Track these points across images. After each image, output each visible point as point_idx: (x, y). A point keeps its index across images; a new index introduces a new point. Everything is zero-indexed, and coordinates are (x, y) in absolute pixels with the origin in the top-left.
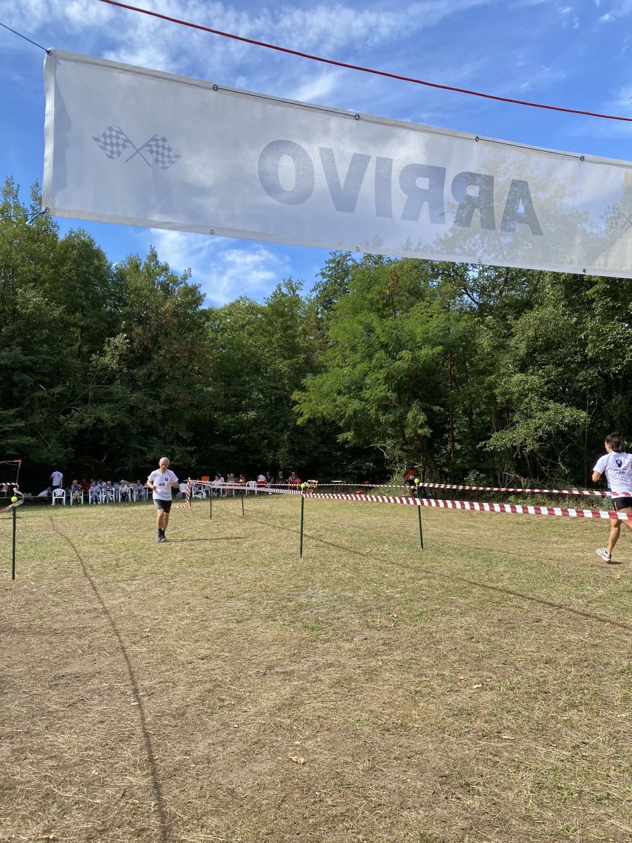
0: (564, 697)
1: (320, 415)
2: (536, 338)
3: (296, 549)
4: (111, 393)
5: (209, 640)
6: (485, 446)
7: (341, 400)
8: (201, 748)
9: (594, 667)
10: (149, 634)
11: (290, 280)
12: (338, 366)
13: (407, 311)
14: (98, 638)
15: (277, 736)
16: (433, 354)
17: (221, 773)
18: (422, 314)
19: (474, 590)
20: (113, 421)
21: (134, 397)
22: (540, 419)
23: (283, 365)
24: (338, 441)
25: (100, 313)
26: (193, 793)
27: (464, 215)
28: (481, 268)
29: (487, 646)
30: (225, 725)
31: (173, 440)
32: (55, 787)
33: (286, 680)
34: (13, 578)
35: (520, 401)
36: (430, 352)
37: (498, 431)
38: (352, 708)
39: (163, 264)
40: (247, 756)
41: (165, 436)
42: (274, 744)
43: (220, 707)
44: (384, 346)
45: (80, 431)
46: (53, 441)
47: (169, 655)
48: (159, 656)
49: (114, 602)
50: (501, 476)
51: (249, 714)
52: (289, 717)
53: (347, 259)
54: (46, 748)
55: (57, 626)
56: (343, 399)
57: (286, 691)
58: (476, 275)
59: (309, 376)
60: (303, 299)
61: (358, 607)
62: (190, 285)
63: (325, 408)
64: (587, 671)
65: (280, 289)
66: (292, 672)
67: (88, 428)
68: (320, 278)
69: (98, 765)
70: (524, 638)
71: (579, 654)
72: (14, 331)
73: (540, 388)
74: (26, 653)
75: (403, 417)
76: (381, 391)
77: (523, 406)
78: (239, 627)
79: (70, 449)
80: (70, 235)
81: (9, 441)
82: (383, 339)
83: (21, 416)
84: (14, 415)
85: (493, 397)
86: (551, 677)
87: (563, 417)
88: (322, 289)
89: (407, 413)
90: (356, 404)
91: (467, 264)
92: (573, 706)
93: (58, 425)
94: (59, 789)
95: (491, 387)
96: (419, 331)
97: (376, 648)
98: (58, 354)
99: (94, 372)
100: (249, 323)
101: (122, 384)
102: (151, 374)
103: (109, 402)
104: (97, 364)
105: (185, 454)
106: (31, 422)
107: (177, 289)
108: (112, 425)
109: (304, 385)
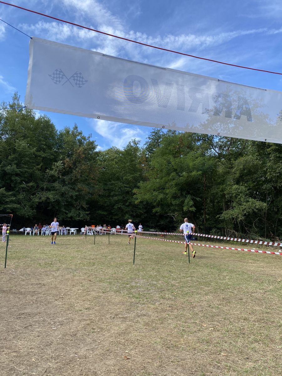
0: (252, 337)
1: (145, 199)
2: (244, 169)
3: (132, 261)
4: (54, 187)
5: (89, 300)
6: (219, 217)
7: (155, 193)
8: (83, 351)
9: (267, 323)
10: (63, 296)
11: (135, 140)
12: (154, 178)
13: (186, 155)
14: (40, 297)
15: (117, 347)
17: (91, 364)
18: (193, 156)
19: (212, 283)
20: (54, 199)
21: (63, 189)
22: (245, 205)
23: (129, 177)
24: (153, 212)
25: (51, 151)
26: (78, 373)
28: (220, 137)
29: (217, 310)
30: (95, 341)
31: (79, 209)
32: (15, 366)
33: (123, 321)
34: (5, 267)
35: (236, 197)
36: (197, 173)
37: (226, 211)
38: (153, 336)
39: (80, 131)
40: (104, 356)
41: (76, 207)
42: (116, 351)
43: (93, 332)
44: (175, 170)
45: (40, 203)
46: (27, 206)
47: (71, 306)
48: (67, 307)
49: (49, 280)
50: (227, 231)
51: (106, 336)
52: (124, 339)
53: (160, 131)
54: (13, 347)
55: (23, 290)
56: (157, 193)
57: (123, 326)
58: (218, 141)
59: (141, 182)
60: (140, 148)
61: (158, 289)
62: (91, 141)
63: (147, 196)
64: (264, 325)
65: (130, 144)
66: (126, 317)
67: (42, 201)
68: (148, 140)
69: (35, 356)
70: (235, 307)
71: (260, 316)
72: (13, 158)
73: (245, 191)
74: (8, 302)
75: (183, 202)
76: (173, 190)
77: (237, 200)
78: (103, 295)
79: (34, 210)
80: (40, 118)
81: (8, 206)
82: (175, 167)
83: (14, 195)
84: (11, 194)
85: (224, 195)
86: (246, 327)
87: (256, 205)
88: (149, 144)
89: (184, 200)
90: (161, 196)
91: (213, 136)
92: (256, 341)
93: (30, 200)
94: (17, 367)
95: (223, 190)
96: (191, 164)
97: (165, 309)
98: (32, 169)
99: (47, 177)
100: (116, 158)
101: (59, 183)
102: (72, 179)
103: (53, 190)
104: (48, 174)
105: (85, 215)
106: (18, 198)
107: (85, 142)
108: (53, 201)
109: (139, 186)
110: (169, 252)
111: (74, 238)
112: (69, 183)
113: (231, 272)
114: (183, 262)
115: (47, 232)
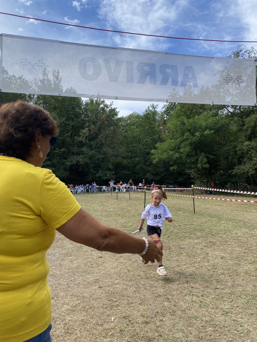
1: (162, 159)
2: (255, 126)
4: (81, 151)
6: (232, 172)
7: (171, 153)
11: (153, 104)
12: (170, 139)
16: (210, 134)
18: (205, 117)
23: (148, 139)
24: (170, 170)
25: (79, 120)
27: (224, 75)
28: (232, 97)
31: (106, 169)
35: (247, 153)
36: (209, 132)
37: (238, 165)
39: (103, 100)
44: (189, 130)
45: (71, 166)
46: (61, 169)
50: (239, 185)
53: (177, 95)
56: (172, 152)
58: (229, 100)
59: (159, 143)
60: (158, 112)
62: (113, 108)
63: (164, 156)
65: (149, 108)
67: (74, 164)
68: (165, 103)
75: (197, 160)
76: (188, 149)
77: (248, 155)
79: (68, 172)
80: (67, 90)
82: (189, 128)
83: (49, 160)
84: (47, 159)
85: (236, 151)
88: (166, 107)
89: (198, 158)
90: (177, 155)
93: (63, 164)
95: (235, 147)
96: (204, 124)
98: (63, 136)
99: (76, 143)
100: (136, 122)
101: (87, 148)
102: (98, 143)
103: (82, 154)
104: (77, 140)
105: (111, 175)
106: (53, 162)
107: (108, 110)
108: (83, 163)
109: (156, 147)
110: (180, 205)
111: (102, 195)
112: (95, 148)
113: (230, 220)
114: (189, 213)
115: (79, 191)
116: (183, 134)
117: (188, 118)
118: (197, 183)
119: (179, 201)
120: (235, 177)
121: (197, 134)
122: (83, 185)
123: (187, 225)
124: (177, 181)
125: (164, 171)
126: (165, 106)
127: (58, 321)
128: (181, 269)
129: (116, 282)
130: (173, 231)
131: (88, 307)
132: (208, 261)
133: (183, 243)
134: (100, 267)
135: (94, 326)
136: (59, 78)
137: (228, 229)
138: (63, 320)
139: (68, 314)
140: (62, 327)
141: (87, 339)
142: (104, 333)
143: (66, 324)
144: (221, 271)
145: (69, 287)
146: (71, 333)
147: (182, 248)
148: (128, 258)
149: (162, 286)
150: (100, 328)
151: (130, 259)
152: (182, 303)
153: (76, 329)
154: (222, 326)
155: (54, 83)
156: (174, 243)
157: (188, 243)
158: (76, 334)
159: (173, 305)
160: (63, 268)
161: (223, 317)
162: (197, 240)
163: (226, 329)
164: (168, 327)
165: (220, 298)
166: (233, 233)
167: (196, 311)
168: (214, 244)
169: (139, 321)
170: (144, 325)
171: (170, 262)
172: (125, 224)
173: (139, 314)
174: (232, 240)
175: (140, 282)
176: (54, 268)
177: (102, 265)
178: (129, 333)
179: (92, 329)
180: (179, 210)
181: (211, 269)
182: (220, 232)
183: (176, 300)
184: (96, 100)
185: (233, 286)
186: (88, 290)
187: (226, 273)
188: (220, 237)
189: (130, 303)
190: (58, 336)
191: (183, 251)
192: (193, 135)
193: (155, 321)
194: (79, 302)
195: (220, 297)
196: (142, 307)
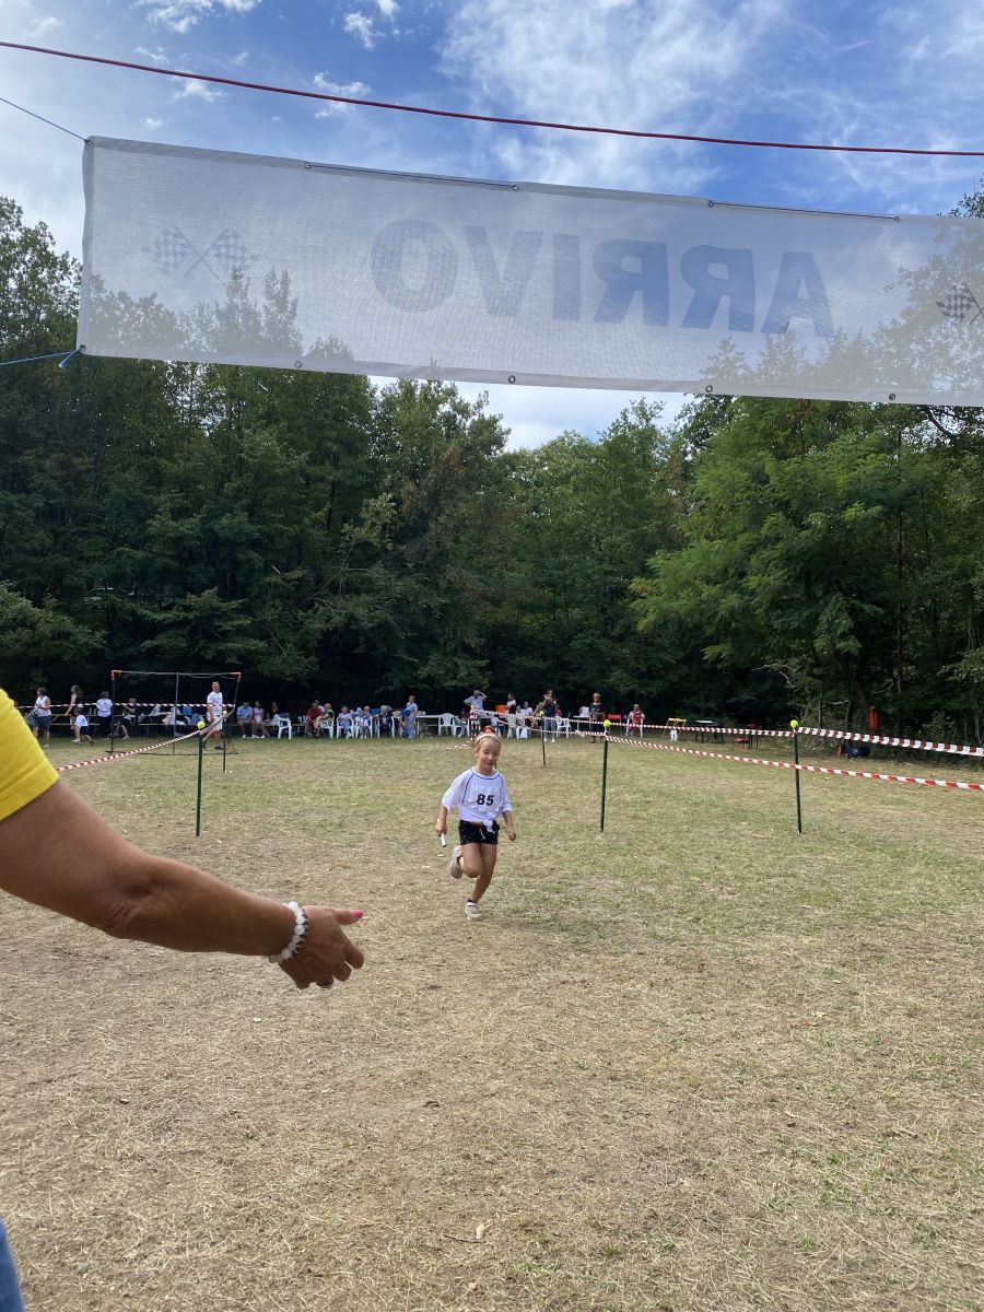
1: (674, 616)
3: (596, 820)
4: (369, 580)
6: (951, 673)
7: (709, 591)
11: (642, 403)
12: (707, 537)
16: (866, 519)
18: (849, 452)
20: (371, 620)
21: (399, 586)
23: (621, 539)
24: (705, 658)
25: (357, 462)
27: (927, 288)
31: (455, 648)
34: (198, 834)
36: (862, 515)
37: (977, 646)
39: (449, 386)
41: (445, 644)
44: (783, 505)
45: (326, 634)
46: (289, 646)
56: (715, 590)
58: (947, 387)
59: (661, 553)
60: (662, 432)
62: (487, 417)
63: (682, 604)
65: (625, 418)
67: (336, 629)
68: (691, 399)
72: (239, 489)
75: (813, 621)
76: (776, 578)
79: (312, 658)
80: (317, 348)
81: (230, 645)
82: (781, 495)
83: (246, 610)
84: (237, 608)
85: (969, 590)
88: (694, 414)
89: (818, 615)
90: (733, 600)
93: (297, 625)
95: (964, 573)
96: (841, 480)
98: (297, 522)
99: (347, 549)
100: (575, 472)
101: (386, 567)
102: (427, 551)
103: (367, 592)
104: (350, 537)
105: (473, 670)
106: (259, 619)
107: (468, 424)
108: (370, 625)
109: (652, 567)
110: (742, 796)
111: (437, 746)
112: (417, 567)
113: (943, 862)
114: (776, 828)
115: (355, 728)
116: (757, 519)
117: (782, 456)
118: (810, 712)
119: (736, 783)
120: (964, 690)
121: (816, 519)
122: (367, 708)
123: (769, 877)
124: (732, 700)
125: (679, 662)
126: (689, 409)
127: (273, 1223)
128: (748, 1049)
129: (493, 1086)
130: (715, 899)
131: (384, 1179)
132: (855, 1023)
133: (755, 946)
134: (432, 1023)
135: (408, 1254)
136: (290, 305)
137: (935, 899)
138: (290, 1220)
139: (309, 1201)
140: (288, 1251)
141: (381, 1303)
142: (447, 1283)
143: (301, 1238)
144: (907, 1067)
145: (314, 1096)
146: (320, 1276)
147: (751, 968)
148: (538, 996)
149: (670, 1112)
150: (430, 1263)
151: (546, 1001)
152: (749, 1184)
153: (339, 1258)
154: (915, 1288)
155: (270, 323)
156: (718, 945)
157: (774, 949)
158: (340, 1278)
159: (717, 1192)
160: (292, 1022)
161: (917, 1253)
162: (811, 938)
163: (929, 1298)
164: (694, 1276)
165: (906, 1176)
166: (957, 914)
167: (808, 1219)
168: (879, 954)
169: (580, 1244)
170: (600, 1263)
171: (702, 1019)
172: (526, 863)
173: (582, 1216)
174: (953, 944)
175: (585, 1093)
176: (259, 1020)
177: (438, 1016)
178: (543, 1289)
179: (399, 1264)
180: (739, 815)
181: (867, 1054)
182: (904, 910)
183: (728, 1171)
184: (423, 387)
185: (956, 1128)
186: (386, 1112)
187: (928, 1071)
188: (901, 927)
189: (545, 1171)
190: (273, 1284)
191: (755, 977)
192: (798, 521)
193: (643, 1251)
194: (351, 1155)
195: (906, 1171)
196: (592, 1193)
